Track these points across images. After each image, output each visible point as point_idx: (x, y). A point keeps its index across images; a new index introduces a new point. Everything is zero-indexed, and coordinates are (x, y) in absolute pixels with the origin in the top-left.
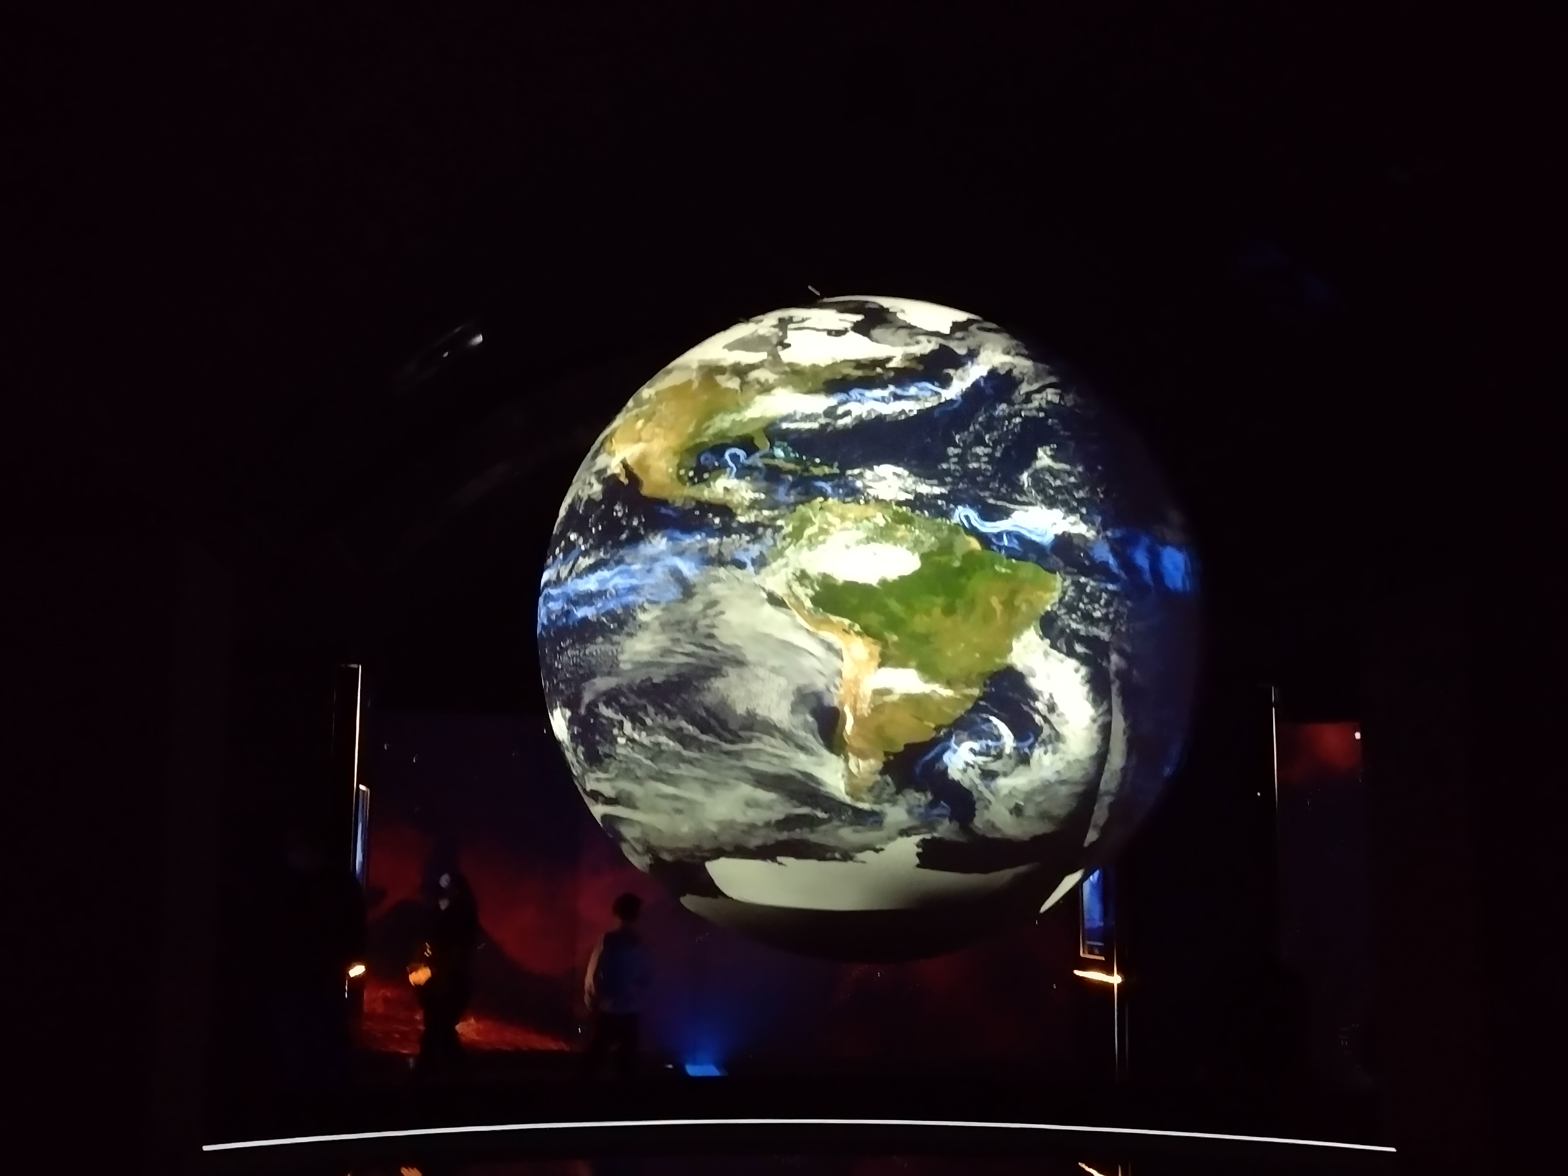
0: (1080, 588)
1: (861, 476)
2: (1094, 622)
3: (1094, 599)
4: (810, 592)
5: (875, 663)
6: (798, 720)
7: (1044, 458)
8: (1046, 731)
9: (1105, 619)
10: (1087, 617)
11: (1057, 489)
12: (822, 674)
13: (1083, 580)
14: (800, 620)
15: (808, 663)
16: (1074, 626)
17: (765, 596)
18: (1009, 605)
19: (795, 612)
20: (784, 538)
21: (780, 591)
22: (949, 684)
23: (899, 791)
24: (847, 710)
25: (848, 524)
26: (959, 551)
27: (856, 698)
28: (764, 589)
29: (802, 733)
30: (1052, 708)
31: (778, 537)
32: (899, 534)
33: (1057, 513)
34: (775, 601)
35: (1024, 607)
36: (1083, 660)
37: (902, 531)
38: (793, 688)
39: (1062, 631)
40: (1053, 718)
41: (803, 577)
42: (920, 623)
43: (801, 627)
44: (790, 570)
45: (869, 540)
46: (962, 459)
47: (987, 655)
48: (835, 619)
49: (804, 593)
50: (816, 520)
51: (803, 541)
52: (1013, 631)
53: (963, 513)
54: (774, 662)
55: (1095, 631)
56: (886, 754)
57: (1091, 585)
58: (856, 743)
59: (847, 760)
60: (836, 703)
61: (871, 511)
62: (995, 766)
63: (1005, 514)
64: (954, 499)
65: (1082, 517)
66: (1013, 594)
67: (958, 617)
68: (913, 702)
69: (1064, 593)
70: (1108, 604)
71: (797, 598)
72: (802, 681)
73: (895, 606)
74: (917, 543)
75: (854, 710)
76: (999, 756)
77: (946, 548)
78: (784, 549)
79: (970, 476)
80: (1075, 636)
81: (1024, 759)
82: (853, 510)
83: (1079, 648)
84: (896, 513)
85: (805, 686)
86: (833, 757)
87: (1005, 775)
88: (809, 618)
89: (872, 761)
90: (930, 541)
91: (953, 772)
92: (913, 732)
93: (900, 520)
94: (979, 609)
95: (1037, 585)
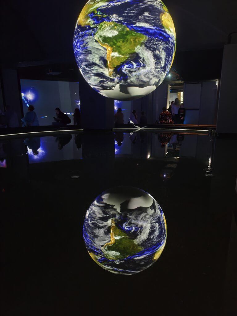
1: (110, 17)
3: (154, 40)
4: (102, 39)
5: (112, 51)
6: (100, 62)
8: (142, 65)
9: (155, 44)
10: (153, 44)
11: (149, 20)
12: (104, 54)
14: (100, 44)
15: (102, 52)
16: (150, 45)
17: (94, 40)
18: (135, 41)
19: (99, 43)
20: (98, 29)
21: (97, 39)
22: (123, 55)
23: (116, 75)
24: (108, 60)
25: (108, 26)
26: (125, 31)
27: (109, 58)
28: (94, 39)
29: (101, 65)
30: (144, 60)
31: (97, 29)
32: (115, 28)
34: (96, 41)
35: (138, 41)
36: (152, 51)
37: (116, 27)
38: (99, 56)
40: (144, 62)
41: (101, 36)
42: (119, 44)
43: (100, 46)
44: (99, 35)
45: (111, 29)
46: (128, 13)
47: (130, 50)
48: (106, 44)
49: (101, 39)
50: (104, 26)
51: (101, 30)
52: (135, 46)
54: (96, 52)
55: (154, 46)
56: (114, 68)
58: (110, 66)
59: (108, 69)
60: (106, 59)
61: (111, 23)
62: (132, 70)
64: (125, 21)
65: (153, 26)
66: (136, 38)
67: (125, 43)
68: (118, 58)
71: (100, 40)
72: (101, 55)
73: (115, 41)
74: (118, 29)
75: (109, 60)
76: (133, 68)
77: (123, 30)
78: (98, 31)
79: (129, 16)
80: (151, 47)
81: (138, 70)
82: (109, 23)
84: (115, 24)
85: (101, 56)
86: (106, 69)
87: (134, 72)
88: (102, 44)
89: (112, 69)
90: (120, 29)
91: (123, 71)
92: (117, 63)
93: (116, 25)
94: (129, 41)
95: (140, 37)
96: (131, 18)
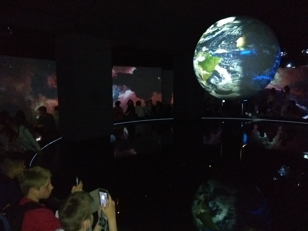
0: (224, 59)
1: (202, 48)
2: (227, 63)
3: (227, 60)
4: (198, 63)
5: (203, 70)
7: (223, 43)
8: (222, 78)
9: (228, 63)
10: (226, 63)
11: (224, 47)
13: (225, 58)
14: (197, 66)
15: (199, 71)
16: (224, 64)
18: (215, 63)
22: (209, 72)
23: (209, 85)
26: (209, 57)
27: (202, 74)
30: (222, 75)
33: (223, 50)
35: (216, 63)
36: (226, 68)
37: (204, 55)
38: (198, 74)
39: (222, 65)
40: (223, 76)
41: (197, 61)
42: (206, 65)
45: (202, 56)
46: (212, 45)
47: (212, 69)
48: (200, 66)
50: (199, 54)
51: (198, 57)
52: (215, 66)
53: (210, 52)
55: (227, 65)
57: (226, 59)
61: (202, 53)
62: (217, 82)
63: (215, 51)
64: (209, 50)
65: (226, 50)
66: (215, 61)
67: (209, 64)
68: (206, 74)
69: (222, 60)
70: (229, 61)
73: (204, 64)
76: (217, 81)
77: (208, 56)
79: (212, 47)
80: (224, 65)
81: (221, 81)
83: (225, 67)
86: (203, 81)
87: (219, 83)
89: (206, 81)
90: (206, 56)
91: (212, 83)
92: (207, 78)
93: (204, 53)
94: (211, 63)
95: (218, 59)
96: (214, 48)
